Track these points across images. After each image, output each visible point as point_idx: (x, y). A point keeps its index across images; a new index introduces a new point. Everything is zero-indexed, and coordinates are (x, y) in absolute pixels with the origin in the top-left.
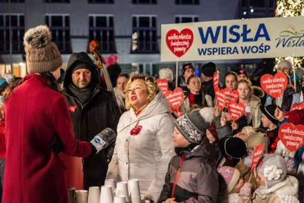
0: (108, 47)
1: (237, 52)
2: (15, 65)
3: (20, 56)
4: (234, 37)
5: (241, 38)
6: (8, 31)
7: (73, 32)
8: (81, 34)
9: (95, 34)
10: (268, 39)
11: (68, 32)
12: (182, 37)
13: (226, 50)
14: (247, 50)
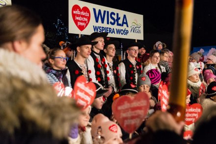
1: (114, 32)
4: (113, 21)
5: (116, 23)
10: (127, 26)
12: (83, 13)
13: (108, 29)
14: (119, 32)
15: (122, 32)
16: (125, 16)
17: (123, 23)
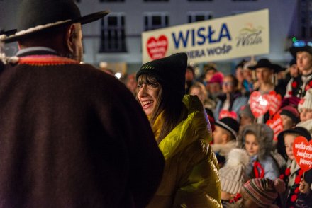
4: (201, 40)
5: (207, 40)
10: (230, 39)
14: (211, 52)
15: (218, 51)
16: (224, 26)
17: (221, 36)
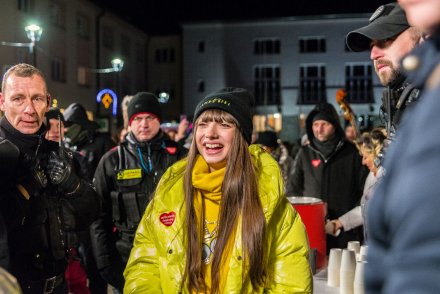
0: (366, 97)
2: (270, 116)
3: (274, 108)
6: (263, 83)
7: (329, 81)
8: (337, 83)
9: (352, 84)
11: (323, 82)
